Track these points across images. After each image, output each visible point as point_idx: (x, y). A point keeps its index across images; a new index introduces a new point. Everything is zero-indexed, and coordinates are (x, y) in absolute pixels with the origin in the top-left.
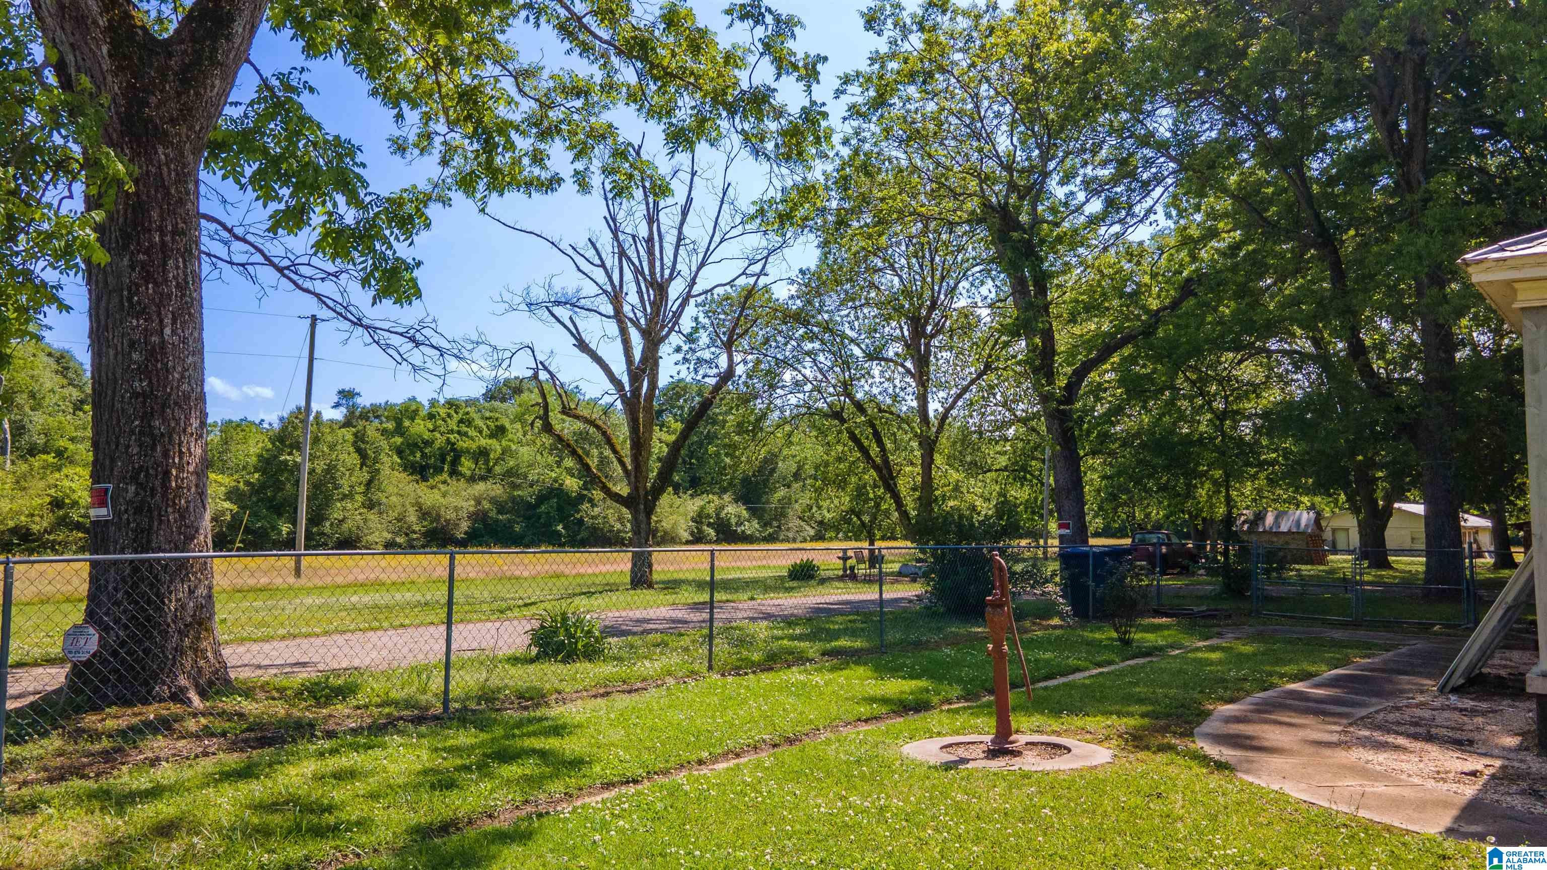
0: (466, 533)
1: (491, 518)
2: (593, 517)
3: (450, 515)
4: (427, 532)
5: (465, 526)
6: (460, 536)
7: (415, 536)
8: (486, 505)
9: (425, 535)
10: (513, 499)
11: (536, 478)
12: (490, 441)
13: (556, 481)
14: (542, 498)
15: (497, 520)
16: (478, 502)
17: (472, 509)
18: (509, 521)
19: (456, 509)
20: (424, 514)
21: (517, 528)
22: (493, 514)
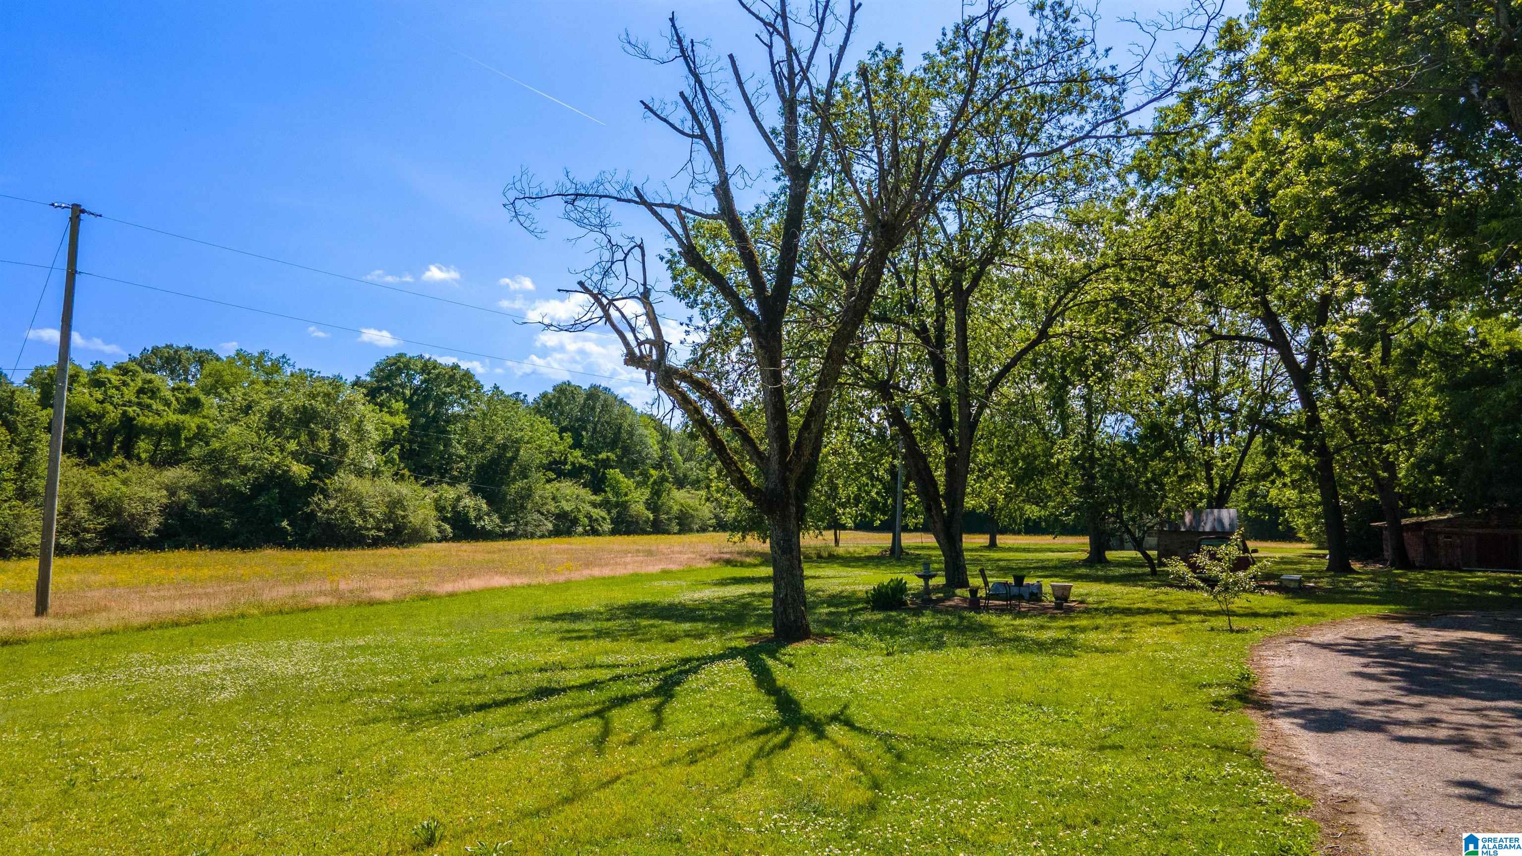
0: (157, 531)
1: (192, 512)
2: (327, 511)
3: (136, 508)
4: (105, 529)
5: (154, 522)
6: (148, 534)
7: (88, 536)
8: (184, 496)
9: (100, 534)
10: (220, 489)
11: (251, 463)
12: (182, 417)
13: (277, 466)
14: (258, 488)
15: (198, 516)
16: (172, 492)
17: (164, 501)
18: (216, 515)
19: (145, 501)
20: (98, 507)
21: (228, 525)
22: (193, 507)
